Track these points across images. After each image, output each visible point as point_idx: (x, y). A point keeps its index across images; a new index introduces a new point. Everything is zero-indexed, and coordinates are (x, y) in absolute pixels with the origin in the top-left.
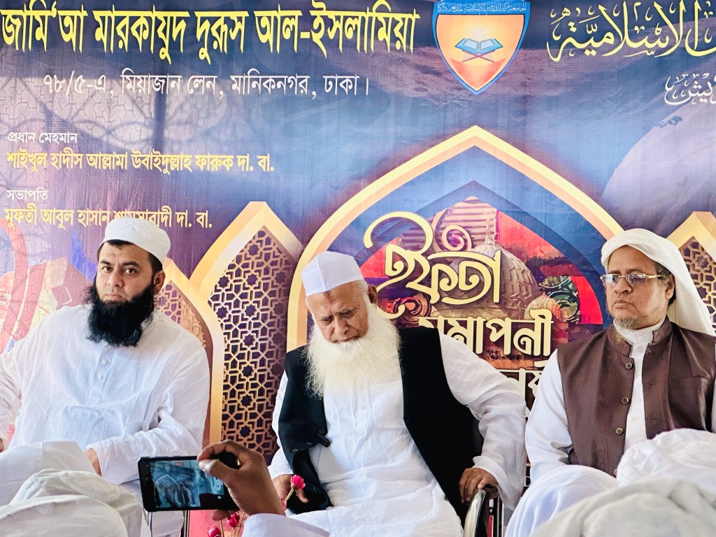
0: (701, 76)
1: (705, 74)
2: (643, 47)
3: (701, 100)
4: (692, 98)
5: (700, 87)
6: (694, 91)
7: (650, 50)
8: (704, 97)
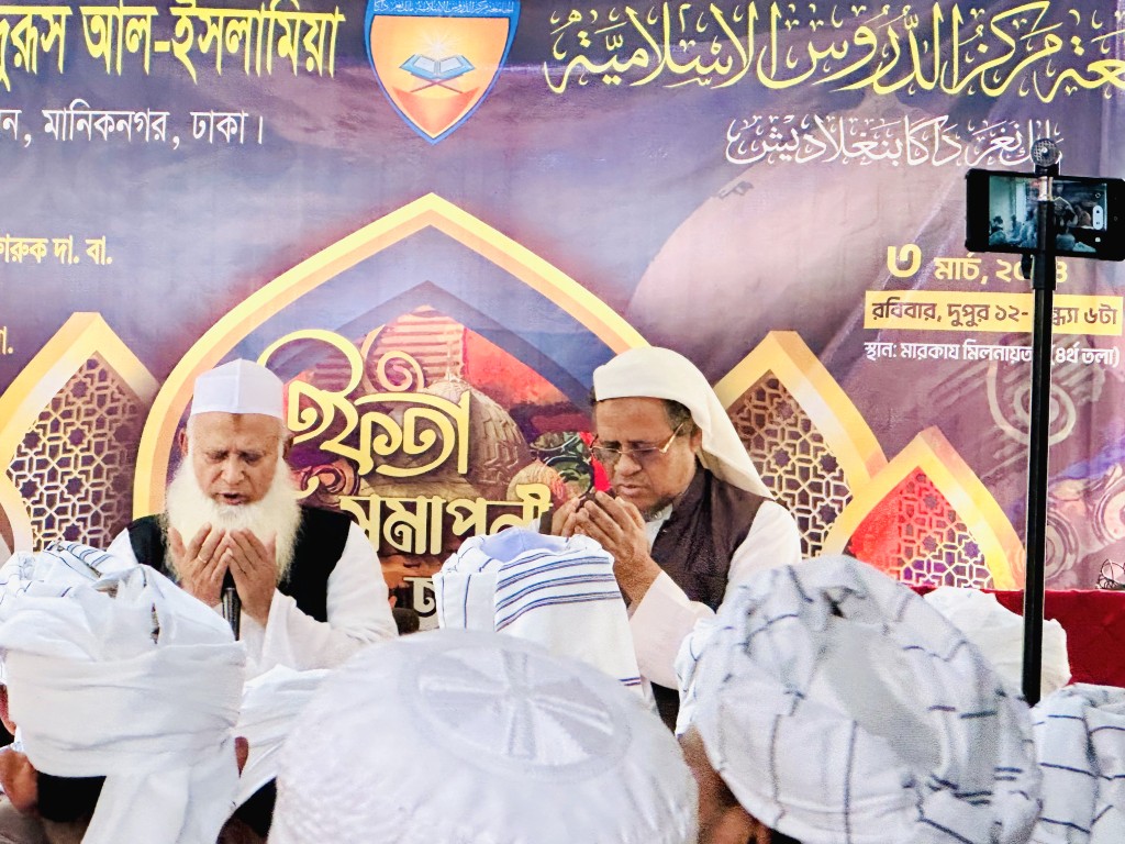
0: (782, 120)
1: (787, 117)
2: (693, 73)
3: (782, 157)
4: (767, 153)
5: (780, 136)
6: (771, 143)
7: (704, 77)
8: (786, 152)
